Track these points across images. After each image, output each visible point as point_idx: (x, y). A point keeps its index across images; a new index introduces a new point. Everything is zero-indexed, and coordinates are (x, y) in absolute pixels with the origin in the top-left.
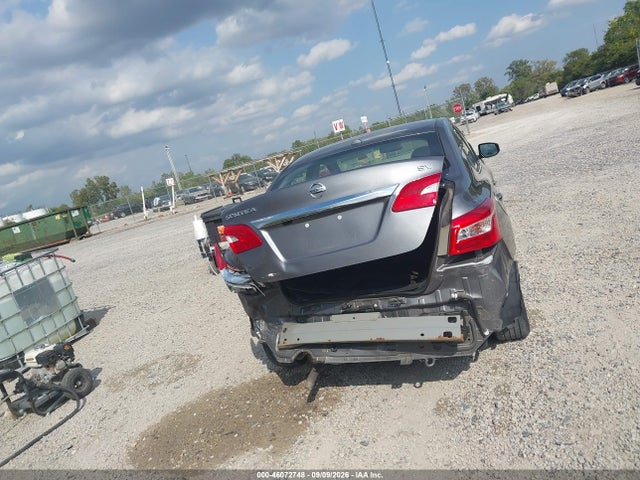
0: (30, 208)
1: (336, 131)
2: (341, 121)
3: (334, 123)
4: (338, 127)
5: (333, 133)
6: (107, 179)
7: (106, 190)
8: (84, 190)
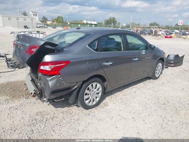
0: (94, 21)
1: (179, 24)
2: (182, 21)
3: (179, 21)
4: (180, 23)
5: (177, 24)
6: (115, 19)
7: (114, 22)
8: (108, 20)
